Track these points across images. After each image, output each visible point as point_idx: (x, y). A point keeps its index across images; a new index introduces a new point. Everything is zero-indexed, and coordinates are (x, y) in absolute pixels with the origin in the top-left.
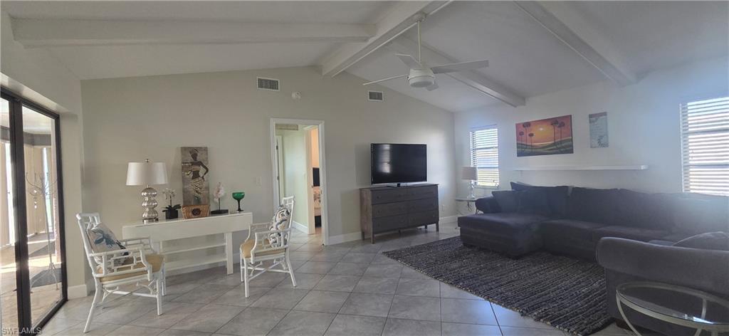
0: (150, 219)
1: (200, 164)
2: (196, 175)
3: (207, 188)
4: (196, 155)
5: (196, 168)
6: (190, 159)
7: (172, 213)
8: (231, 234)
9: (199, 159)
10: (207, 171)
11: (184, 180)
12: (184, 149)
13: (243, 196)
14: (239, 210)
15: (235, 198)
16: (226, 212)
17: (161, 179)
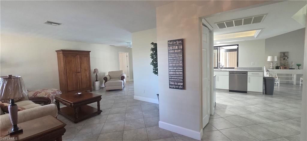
0: (272, 69)
1: (286, 56)
2: (284, 59)
3: (288, 62)
4: (285, 54)
5: (285, 57)
6: (283, 55)
7: (277, 68)
8: (296, 75)
9: (285, 55)
10: (288, 58)
11: (280, 60)
12: (281, 53)
13: (300, 65)
14: (299, 69)
15: (297, 65)
16: (294, 69)
17: (276, 60)
